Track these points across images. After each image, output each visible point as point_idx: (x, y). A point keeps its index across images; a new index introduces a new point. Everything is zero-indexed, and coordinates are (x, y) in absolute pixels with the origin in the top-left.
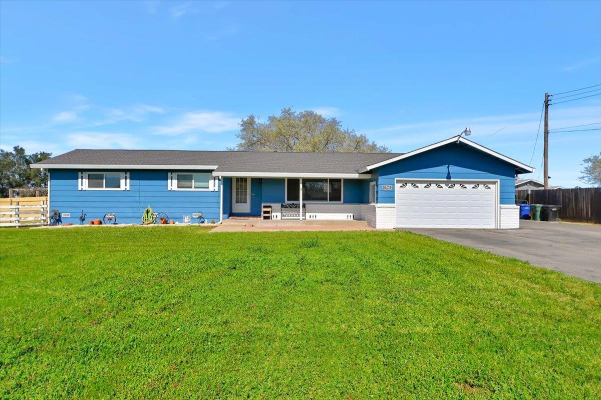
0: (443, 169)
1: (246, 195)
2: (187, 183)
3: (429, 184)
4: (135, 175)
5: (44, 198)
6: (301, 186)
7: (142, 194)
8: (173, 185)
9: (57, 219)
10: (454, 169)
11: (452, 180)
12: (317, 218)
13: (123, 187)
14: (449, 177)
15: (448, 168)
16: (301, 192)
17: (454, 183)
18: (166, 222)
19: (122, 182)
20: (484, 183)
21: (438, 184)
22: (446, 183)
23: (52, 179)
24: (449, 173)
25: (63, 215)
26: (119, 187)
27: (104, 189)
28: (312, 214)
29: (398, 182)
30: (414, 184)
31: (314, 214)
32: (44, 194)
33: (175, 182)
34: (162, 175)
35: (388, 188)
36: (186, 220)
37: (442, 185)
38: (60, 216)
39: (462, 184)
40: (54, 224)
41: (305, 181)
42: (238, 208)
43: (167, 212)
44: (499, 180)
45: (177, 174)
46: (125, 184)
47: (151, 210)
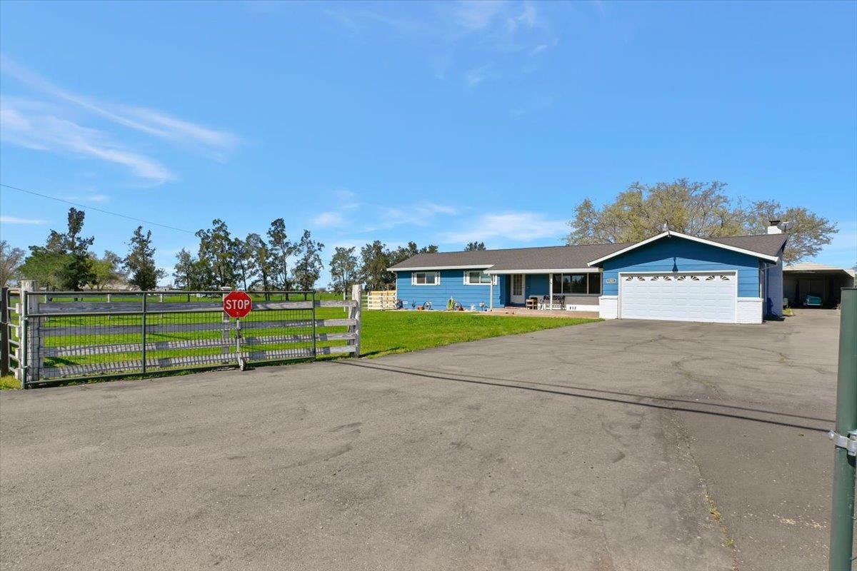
0: (669, 262)
1: (521, 288)
2: (475, 279)
3: (656, 276)
4: (444, 273)
5: (393, 292)
6: (551, 280)
7: (448, 287)
8: (466, 280)
9: (400, 305)
10: (680, 261)
11: (679, 272)
12: (577, 310)
13: (436, 283)
14: (675, 269)
15: (675, 260)
16: (551, 286)
17: (684, 276)
18: (462, 309)
19: (436, 278)
20: (721, 275)
21: (665, 276)
22: (675, 276)
23: (398, 278)
24: (675, 266)
25: (404, 303)
26: (434, 283)
27: (426, 284)
28: (572, 306)
29: (622, 275)
30: (640, 276)
31: (574, 306)
32: (393, 288)
33: (468, 278)
34: (459, 273)
35: (612, 281)
36: (472, 308)
37: (670, 277)
38: (402, 303)
39: (693, 276)
40: (399, 308)
41: (555, 275)
42: (516, 299)
43: (463, 302)
44: (736, 271)
45: (470, 272)
46: (437, 281)
47: (452, 300)
